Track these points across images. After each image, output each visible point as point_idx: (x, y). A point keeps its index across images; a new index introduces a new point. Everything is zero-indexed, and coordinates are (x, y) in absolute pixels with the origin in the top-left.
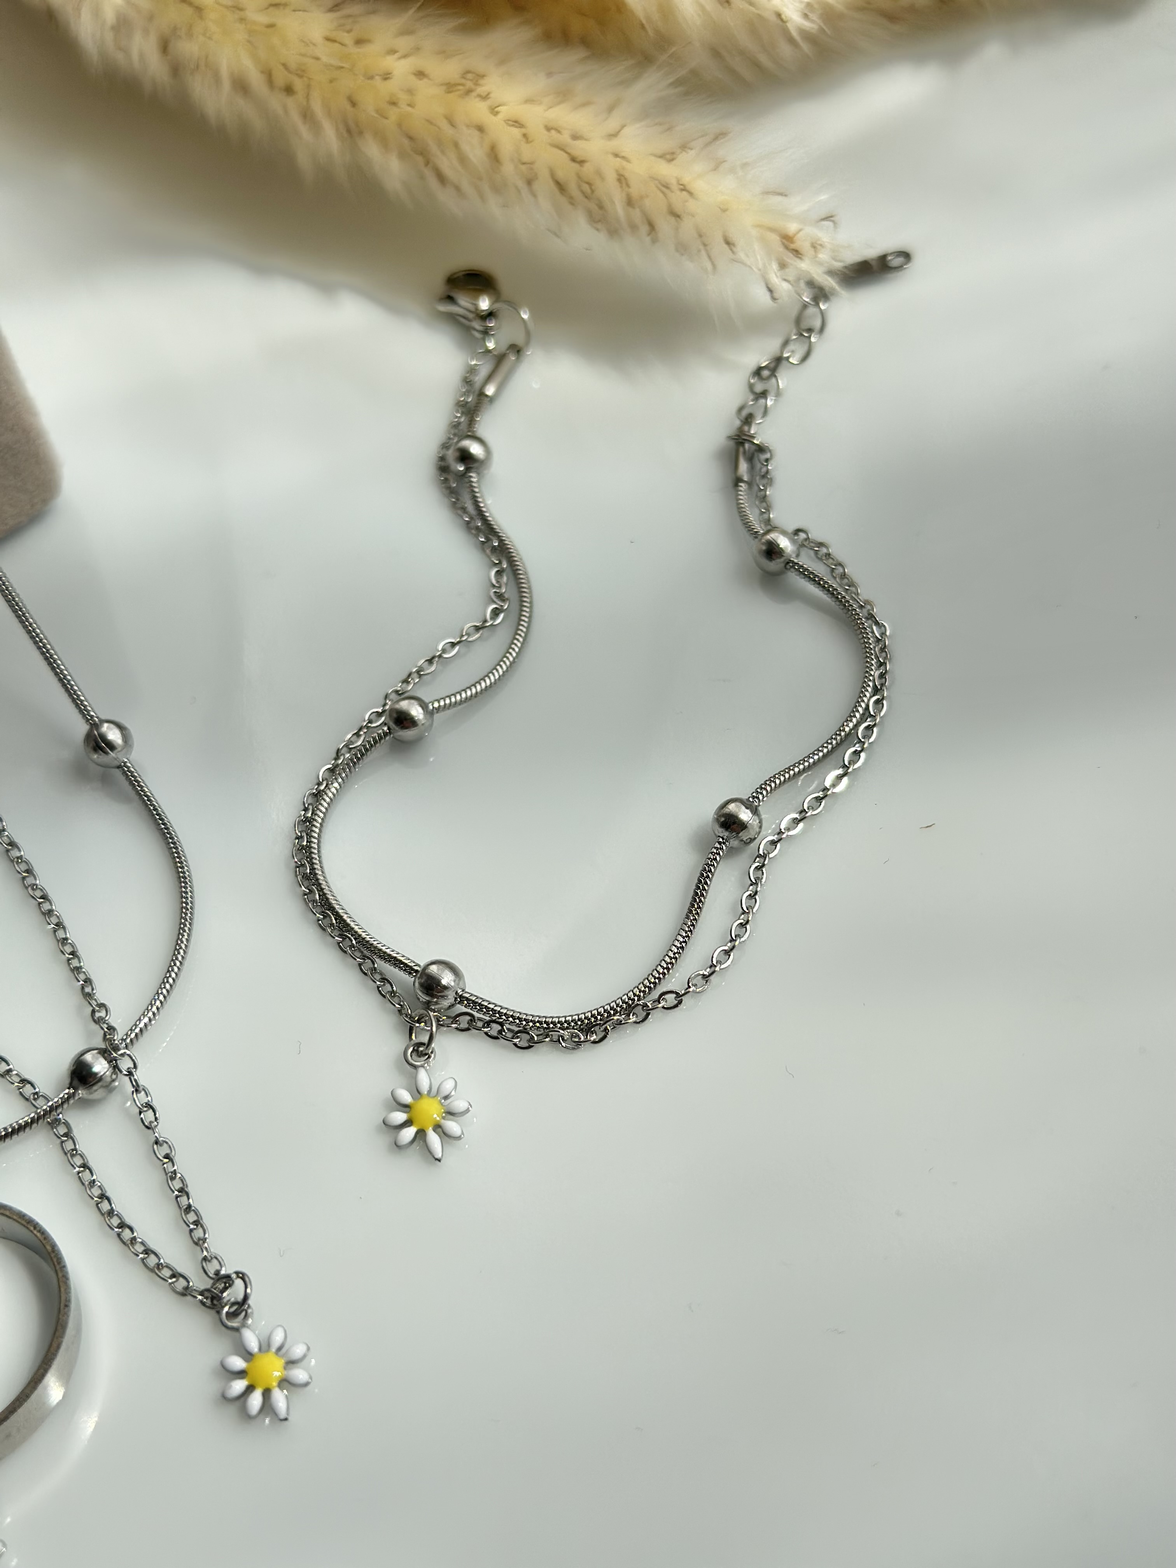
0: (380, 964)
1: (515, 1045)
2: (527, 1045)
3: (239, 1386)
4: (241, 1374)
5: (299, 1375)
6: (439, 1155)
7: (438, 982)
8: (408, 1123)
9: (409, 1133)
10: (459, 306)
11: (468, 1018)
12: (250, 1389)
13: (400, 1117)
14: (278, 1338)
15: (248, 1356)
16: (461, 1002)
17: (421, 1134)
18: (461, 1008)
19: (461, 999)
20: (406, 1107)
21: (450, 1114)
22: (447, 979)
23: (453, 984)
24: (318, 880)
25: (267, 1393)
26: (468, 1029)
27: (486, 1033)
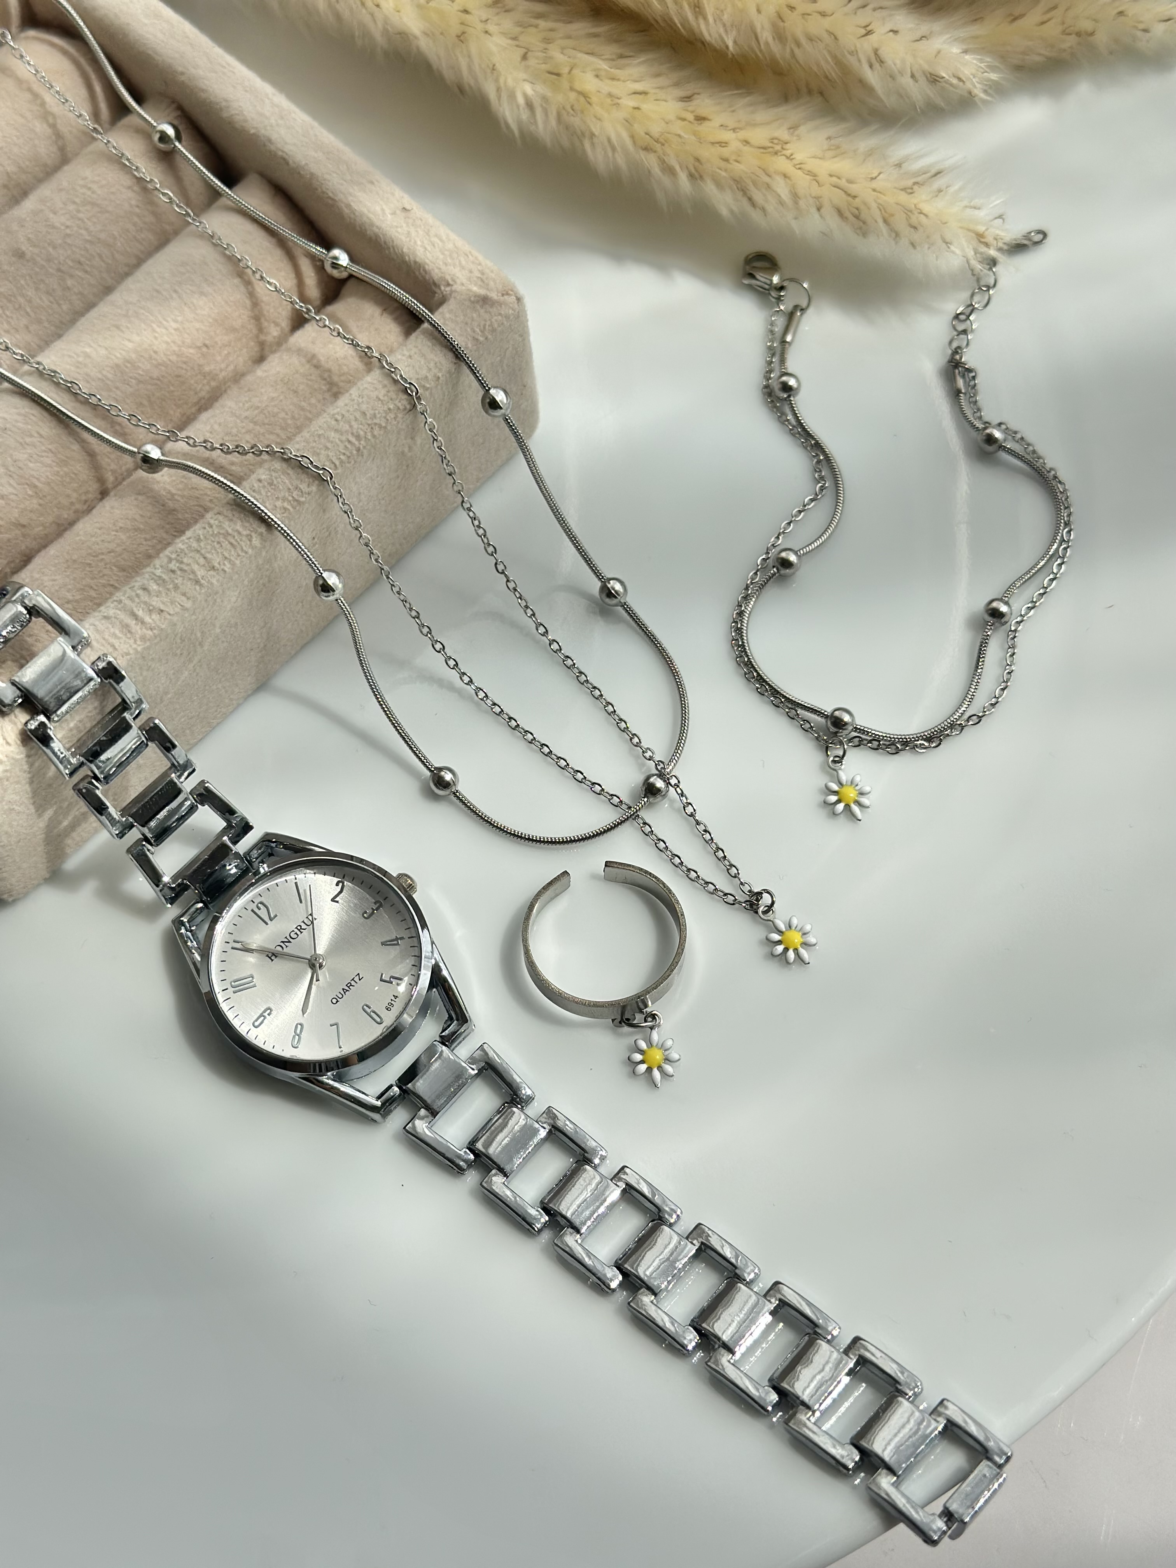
0: (799, 711)
1: (888, 752)
2: (894, 752)
3: (780, 949)
4: (779, 942)
5: (812, 939)
6: (860, 818)
7: (842, 720)
8: (839, 801)
9: (840, 807)
10: (757, 280)
11: (858, 739)
12: (786, 950)
13: (833, 798)
14: (795, 922)
15: (780, 932)
16: (855, 731)
17: (847, 806)
18: (856, 734)
19: (856, 729)
20: (835, 793)
21: (862, 794)
22: (846, 718)
23: (850, 720)
24: (752, 665)
25: (796, 950)
26: (859, 746)
27: (869, 747)
